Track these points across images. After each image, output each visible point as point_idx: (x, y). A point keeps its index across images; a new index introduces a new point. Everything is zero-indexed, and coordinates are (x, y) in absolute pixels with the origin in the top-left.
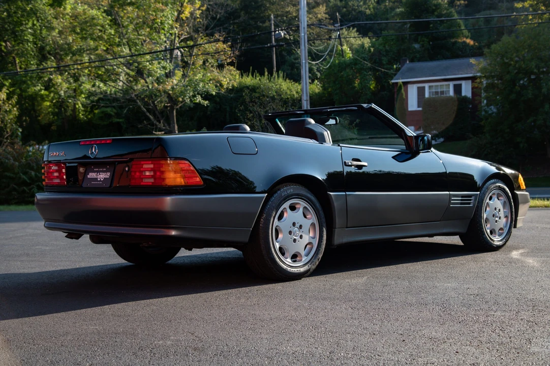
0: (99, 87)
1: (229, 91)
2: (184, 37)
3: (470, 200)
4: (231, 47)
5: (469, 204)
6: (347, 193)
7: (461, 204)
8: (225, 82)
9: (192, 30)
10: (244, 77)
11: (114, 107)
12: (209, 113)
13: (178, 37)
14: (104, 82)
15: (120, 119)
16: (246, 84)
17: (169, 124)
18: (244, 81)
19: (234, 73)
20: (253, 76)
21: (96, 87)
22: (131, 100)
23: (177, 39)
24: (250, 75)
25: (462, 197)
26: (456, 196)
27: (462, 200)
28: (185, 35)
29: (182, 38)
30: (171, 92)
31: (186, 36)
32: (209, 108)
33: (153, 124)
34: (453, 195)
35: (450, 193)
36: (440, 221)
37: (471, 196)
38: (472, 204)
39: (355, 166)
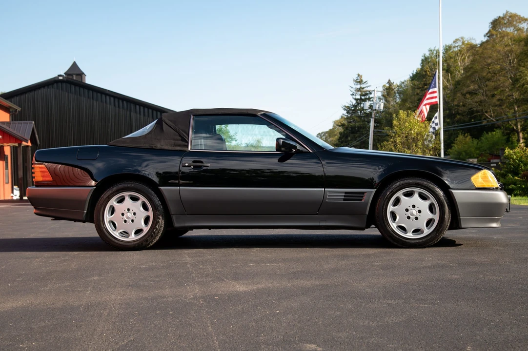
3: (362, 197)
6: (181, 188)
26: (335, 192)
34: (329, 192)
35: (326, 189)
36: (317, 214)
37: (363, 193)
38: (363, 201)
39: (193, 166)
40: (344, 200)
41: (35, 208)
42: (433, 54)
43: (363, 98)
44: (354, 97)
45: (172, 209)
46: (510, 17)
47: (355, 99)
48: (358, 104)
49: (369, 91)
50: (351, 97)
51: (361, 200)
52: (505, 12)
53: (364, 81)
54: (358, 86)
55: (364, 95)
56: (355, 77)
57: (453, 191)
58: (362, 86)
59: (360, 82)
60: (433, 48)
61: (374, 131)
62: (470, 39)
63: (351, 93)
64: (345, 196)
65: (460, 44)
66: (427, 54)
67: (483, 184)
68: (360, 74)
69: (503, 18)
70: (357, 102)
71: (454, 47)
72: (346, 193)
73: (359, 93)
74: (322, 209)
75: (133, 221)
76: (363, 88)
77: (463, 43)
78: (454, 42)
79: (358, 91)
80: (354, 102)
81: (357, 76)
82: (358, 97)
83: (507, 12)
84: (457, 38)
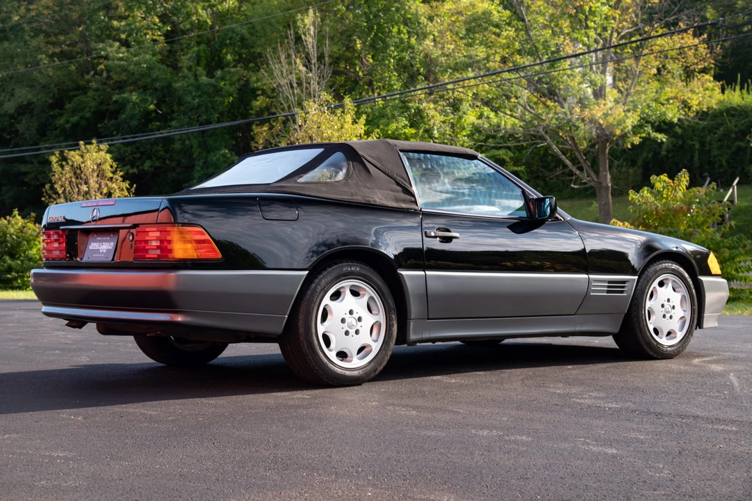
0: (488, 118)
1: (702, 115)
2: (627, 31)
3: (623, 287)
4: (707, 42)
5: (622, 292)
7: (608, 292)
8: (694, 103)
9: (639, 21)
10: (726, 92)
11: (509, 148)
12: (664, 153)
13: (617, 31)
14: (495, 110)
15: (518, 166)
16: (730, 103)
17: (597, 173)
18: (726, 99)
19: (710, 85)
20: (742, 88)
21: (483, 119)
22: (537, 137)
23: (615, 35)
24: (738, 88)
25: (610, 282)
26: (599, 281)
27: (609, 287)
28: (628, 28)
29: (623, 34)
30: (601, 122)
31: (630, 30)
32: (664, 146)
33: (571, 174)
36: (575, 314)
39: (440, 237)
75: (357, 332)
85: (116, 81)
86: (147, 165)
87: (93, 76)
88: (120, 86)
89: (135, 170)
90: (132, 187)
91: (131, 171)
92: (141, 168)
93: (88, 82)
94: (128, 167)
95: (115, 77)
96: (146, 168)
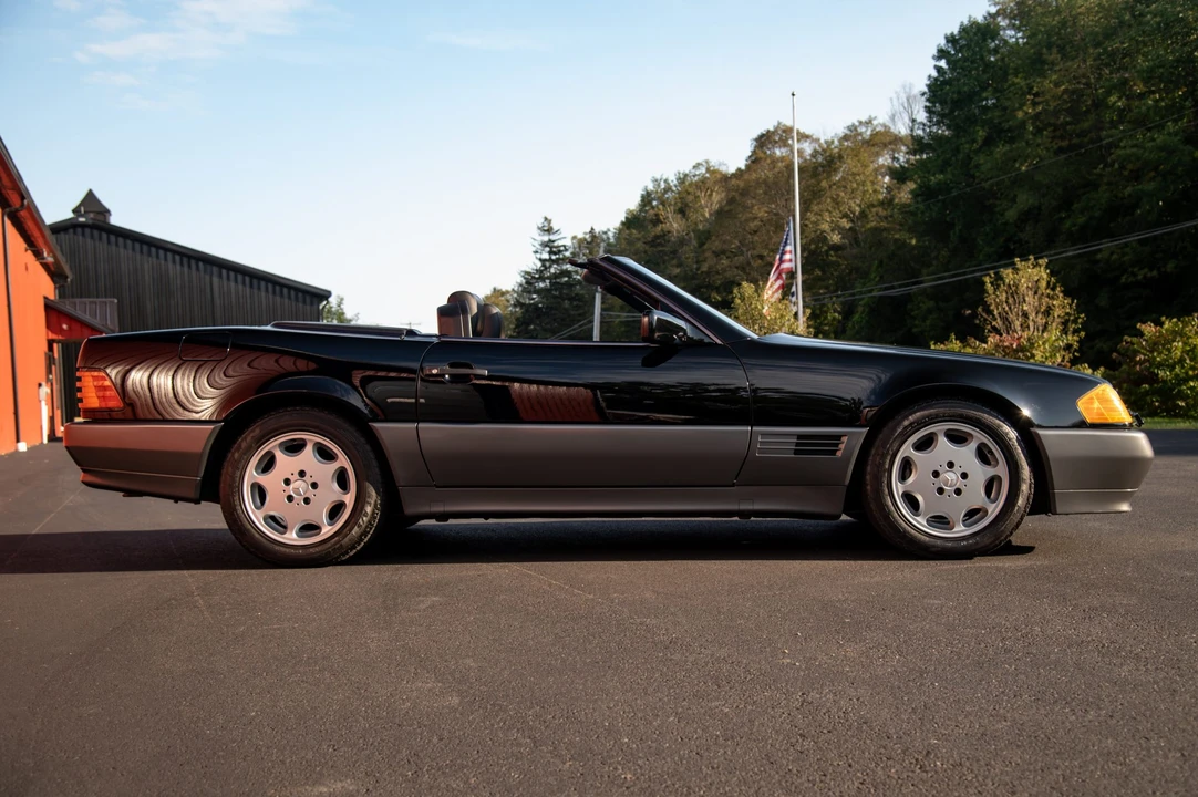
3: (835, 445)
5: (832, 452)
6: (421, 425)
7: (798, 452)
26: (776, 436)
27: (799, 444)
34: (763, 434)
35: (754, 429)
36: (733, 485)
37: (839, 437)
38: (839, 454)
39: (450, 375)
40: (796, 452)
41: (84, 471)
42: (659, 185)
43: (554, 257)
44: (538, 256)
45: (400, 474)
46: (784, 131)
47: (540, 260)
48: (546, 268)
49: (564, 246)
50: (533, 255)
51: (834, 453)
52: (776, 124)
53: (555, 229)
54: (546, 238)
55: (555, 253)
56: (540, 222)
57: (1041, 432)
58: (553, 237)
59: (549, 231)
60: (658, 177)
61: (601, 315)
62: (720, 165)
63: (534, 249)
64: (797, 444)
65: (704, 170)
66: (651, 187)
67: (1103, 414)
68: (549, 218)
69: (774, 132)
70: (543, 265)
71: (694, 176)
72: (800, 437)
73: (548, 249)
74: (747, 472)
75: (307, 501)
76: (554, 241)
77: (708, 170)
78: (694, 167)
79: (546, 246)
80: (539, 264)
81: (543, 220)
82: (546, 256)
83: (779, 123)
84: (700, 161)
85: (1131, 171)
86: (1170, 266)
87: (1103, 169)
88: (1136, 176)
89: (1155, 273)
90: (1073, 302)
91: (1149, 275)
92: (1163, 270)
93: (1101, 175)
94: (1146, 270)
95: (1130, 166)
96: (1169, 270)
